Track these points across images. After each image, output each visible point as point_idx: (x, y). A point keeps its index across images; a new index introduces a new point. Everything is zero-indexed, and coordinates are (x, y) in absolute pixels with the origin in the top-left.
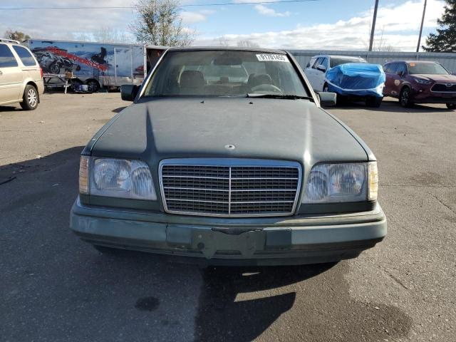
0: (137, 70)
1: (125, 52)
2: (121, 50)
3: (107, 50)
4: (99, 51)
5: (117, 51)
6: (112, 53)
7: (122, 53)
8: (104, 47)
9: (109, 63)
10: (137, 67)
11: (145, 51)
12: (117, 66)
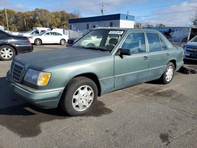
0: (184, 39)
1: (180, 31)
2: (178, 30)
3: (172, 30)
4: (168, 30)
5: (176, 30)
6: (174, 31)
7: (178, 31)
8: (171, 29)
9: (171, 36)
10: (184, 37)
11: (190, 30)
12: (175, 37)
